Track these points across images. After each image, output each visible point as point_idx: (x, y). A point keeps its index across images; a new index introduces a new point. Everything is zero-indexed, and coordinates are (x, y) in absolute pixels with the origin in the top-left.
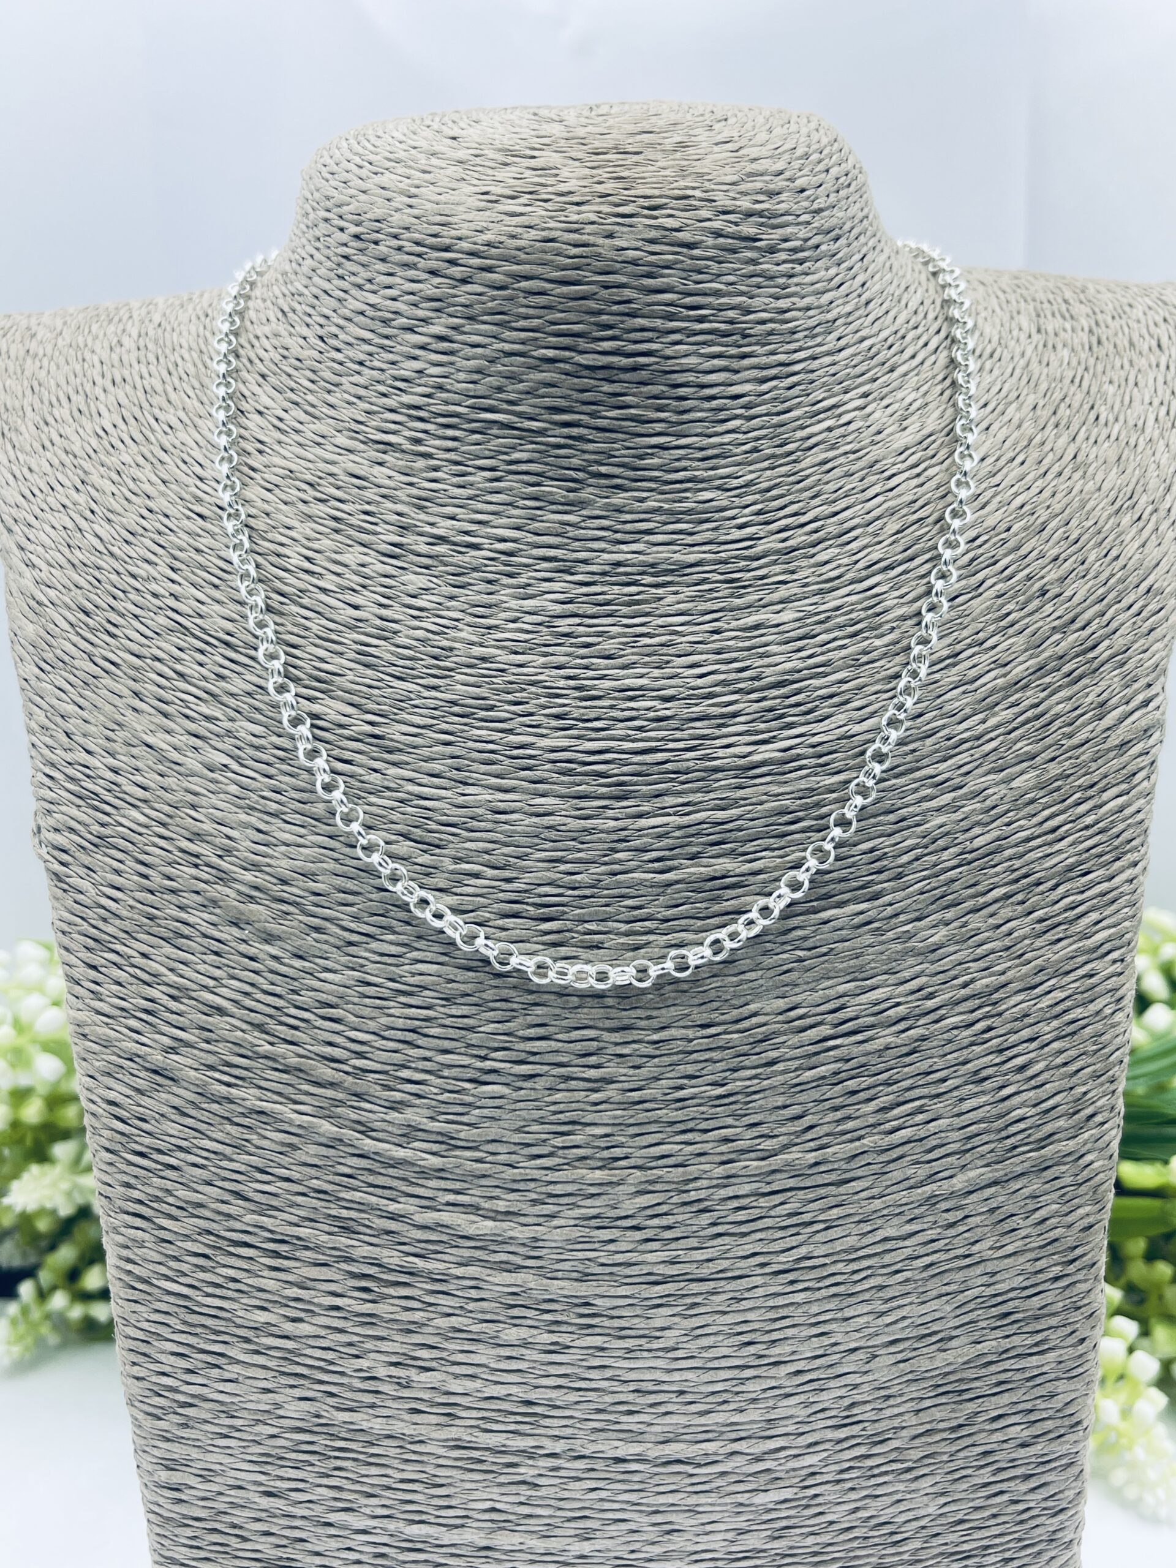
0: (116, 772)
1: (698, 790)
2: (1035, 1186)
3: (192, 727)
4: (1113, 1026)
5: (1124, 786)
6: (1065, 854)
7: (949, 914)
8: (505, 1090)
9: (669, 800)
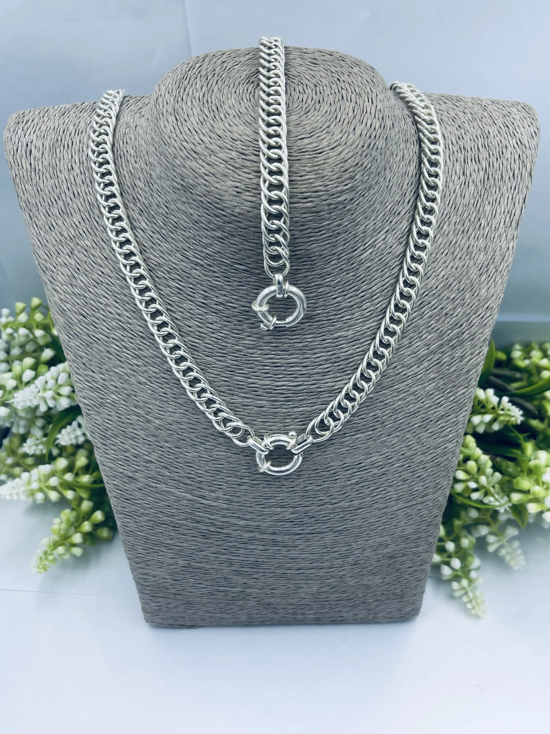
0: (104, 380)
1: (315, 398)
2: (420, 507)
3: (131, 367)
4: (451, 462)
5: (466, 385)
6: (441, 411)
7: (399, 434)
8: (249, 488)
9: (305, 402)
